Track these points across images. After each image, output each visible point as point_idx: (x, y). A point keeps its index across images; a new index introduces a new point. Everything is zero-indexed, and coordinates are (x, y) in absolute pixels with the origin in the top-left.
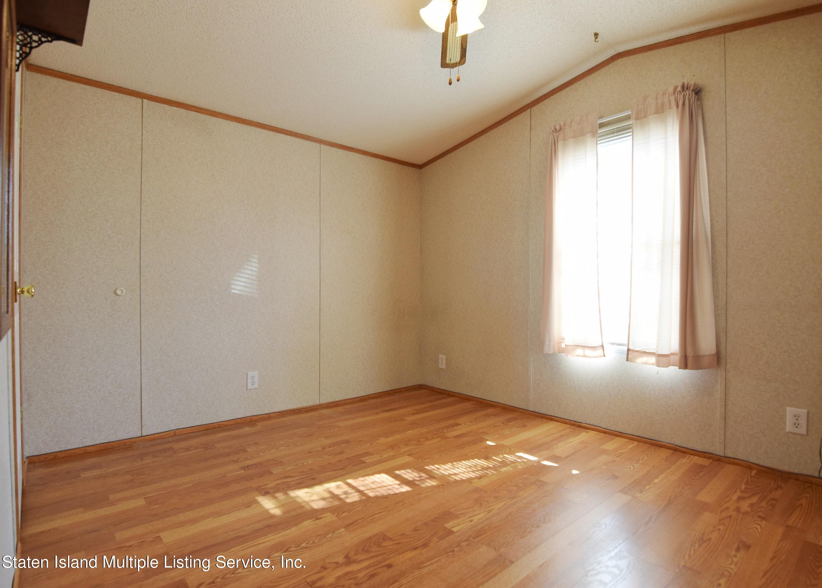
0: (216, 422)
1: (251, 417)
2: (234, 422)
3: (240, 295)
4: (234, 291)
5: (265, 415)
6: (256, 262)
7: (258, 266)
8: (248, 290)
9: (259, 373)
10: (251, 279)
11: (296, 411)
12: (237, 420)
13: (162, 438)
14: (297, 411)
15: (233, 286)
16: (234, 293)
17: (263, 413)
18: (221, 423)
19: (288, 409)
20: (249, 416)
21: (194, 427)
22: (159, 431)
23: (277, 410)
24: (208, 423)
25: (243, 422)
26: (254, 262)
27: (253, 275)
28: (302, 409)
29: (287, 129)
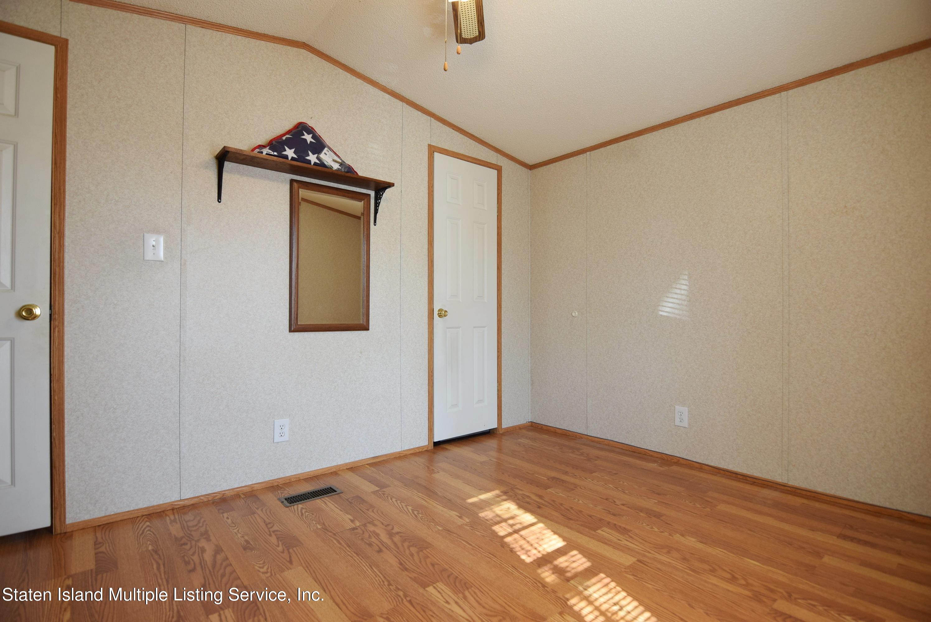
0: (643, 448)
1: (679, 459)
2: (659, 456)
3: (668, 317)
4: (661, 313)
5: (696, 463)
6: (686, 279)
7: (688, 284)
8: (676, 311)
9: (688, 410)
10: (680, 299)
11: (739, 476)
12: (664, 456)
13: (600, 443)
14: (741, 477)
15: (660, 308)
16: (661, 315)
17: (694, 460)
18: (647, 451)
19: (729, 469)
20: (678, 457)
21: (624, 445)
22: (599, 436)
23: (712, 464)
24: (636, 446)
25: (669, 460)
26: (684, 279)
27: (682, 295)
28: (750, 477)
29: (723, 103)
